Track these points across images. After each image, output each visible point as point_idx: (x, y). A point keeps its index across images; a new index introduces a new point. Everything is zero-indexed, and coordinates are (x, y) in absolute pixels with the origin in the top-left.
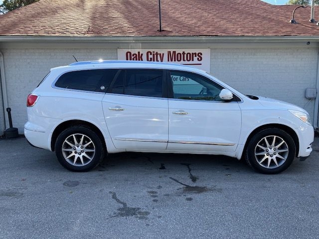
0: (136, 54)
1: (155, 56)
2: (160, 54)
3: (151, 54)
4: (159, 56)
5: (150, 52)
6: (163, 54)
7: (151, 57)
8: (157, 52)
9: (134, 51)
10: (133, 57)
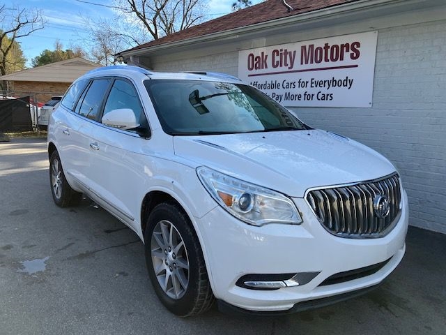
0: (259, 57)
1: (283, 56)
2: (290, 53)
3: (278, 55)
4: (288, 56)
5: (277, 51)
6: (295, 52)
7: (277, 58)
8: (286, 50)
9: (257, 53)
10: (255, 62)
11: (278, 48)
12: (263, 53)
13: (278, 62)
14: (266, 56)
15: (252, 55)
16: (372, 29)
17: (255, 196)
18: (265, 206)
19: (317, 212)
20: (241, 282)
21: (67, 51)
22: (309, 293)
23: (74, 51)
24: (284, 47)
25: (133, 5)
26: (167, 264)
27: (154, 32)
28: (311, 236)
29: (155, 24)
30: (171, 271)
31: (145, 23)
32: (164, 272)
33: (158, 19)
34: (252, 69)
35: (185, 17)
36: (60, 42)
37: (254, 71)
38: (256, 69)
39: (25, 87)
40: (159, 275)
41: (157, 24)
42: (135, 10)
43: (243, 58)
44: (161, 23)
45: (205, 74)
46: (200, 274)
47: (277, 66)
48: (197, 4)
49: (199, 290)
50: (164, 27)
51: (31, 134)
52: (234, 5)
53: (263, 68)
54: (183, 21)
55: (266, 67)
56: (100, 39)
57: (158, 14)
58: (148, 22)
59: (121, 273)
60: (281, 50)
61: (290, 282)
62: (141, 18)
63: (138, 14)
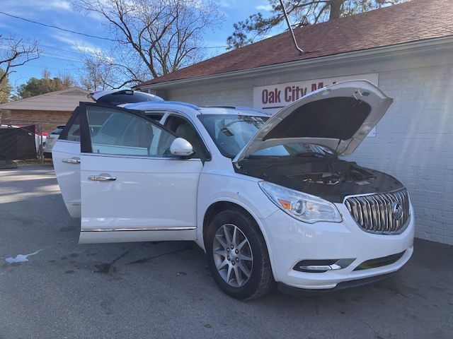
0: (273, 93)
1: (295, 92)
2: (302, 89)
3: (290, 91)
4: (300, 92)
5: (290, 88)
6: (306, 89)
7: (290, 94)
8: (298, 88)
9: (271, 89)
10: (269, 97)
11: (291, 85)
12: (276, 90)
13: (290, 97)
14: (280, 92)
15: (266, 91)
16: (374, 71)
17: (306, 202)
18: (313, 210)
19: (352, 213)
20: (297, 268)
21: (55, 79)
22: (347, 275)
23: (62, 79)
24: (296, 84)
25: (130, 37)
26: (229, 260)
27: (149, 62)
28: (349, 232)
29: (150, 54)
30: (233, 265)
31: (141, 54)
32: (227, 266)
33: (153, 51)
34: (266, 103)
35: (179, 48)
36: (48, 70)
37: (268, 105)
38: (270, 102)
39: (23, 116)
40: (220, 269)
41: (153, 55)
42: (132, 42)
43: (258, 93)
44: (157, 54)
45: (234, 108)
46: (264, 263)
47: (289, 100)
48: (191, 37)
49: (262, 275)
50: (159, 58)
51: (35, 161)
52: (230, 38)
53: (276, 102)
54: (178, 52)
55: (280, 101)
56: (90, 68)
57: (153, 46)
58: (144, 53)
59: (180, 273)
60: (294, 87)
61: (334, 266)
62: (137, 49)
63: (134, 45)
